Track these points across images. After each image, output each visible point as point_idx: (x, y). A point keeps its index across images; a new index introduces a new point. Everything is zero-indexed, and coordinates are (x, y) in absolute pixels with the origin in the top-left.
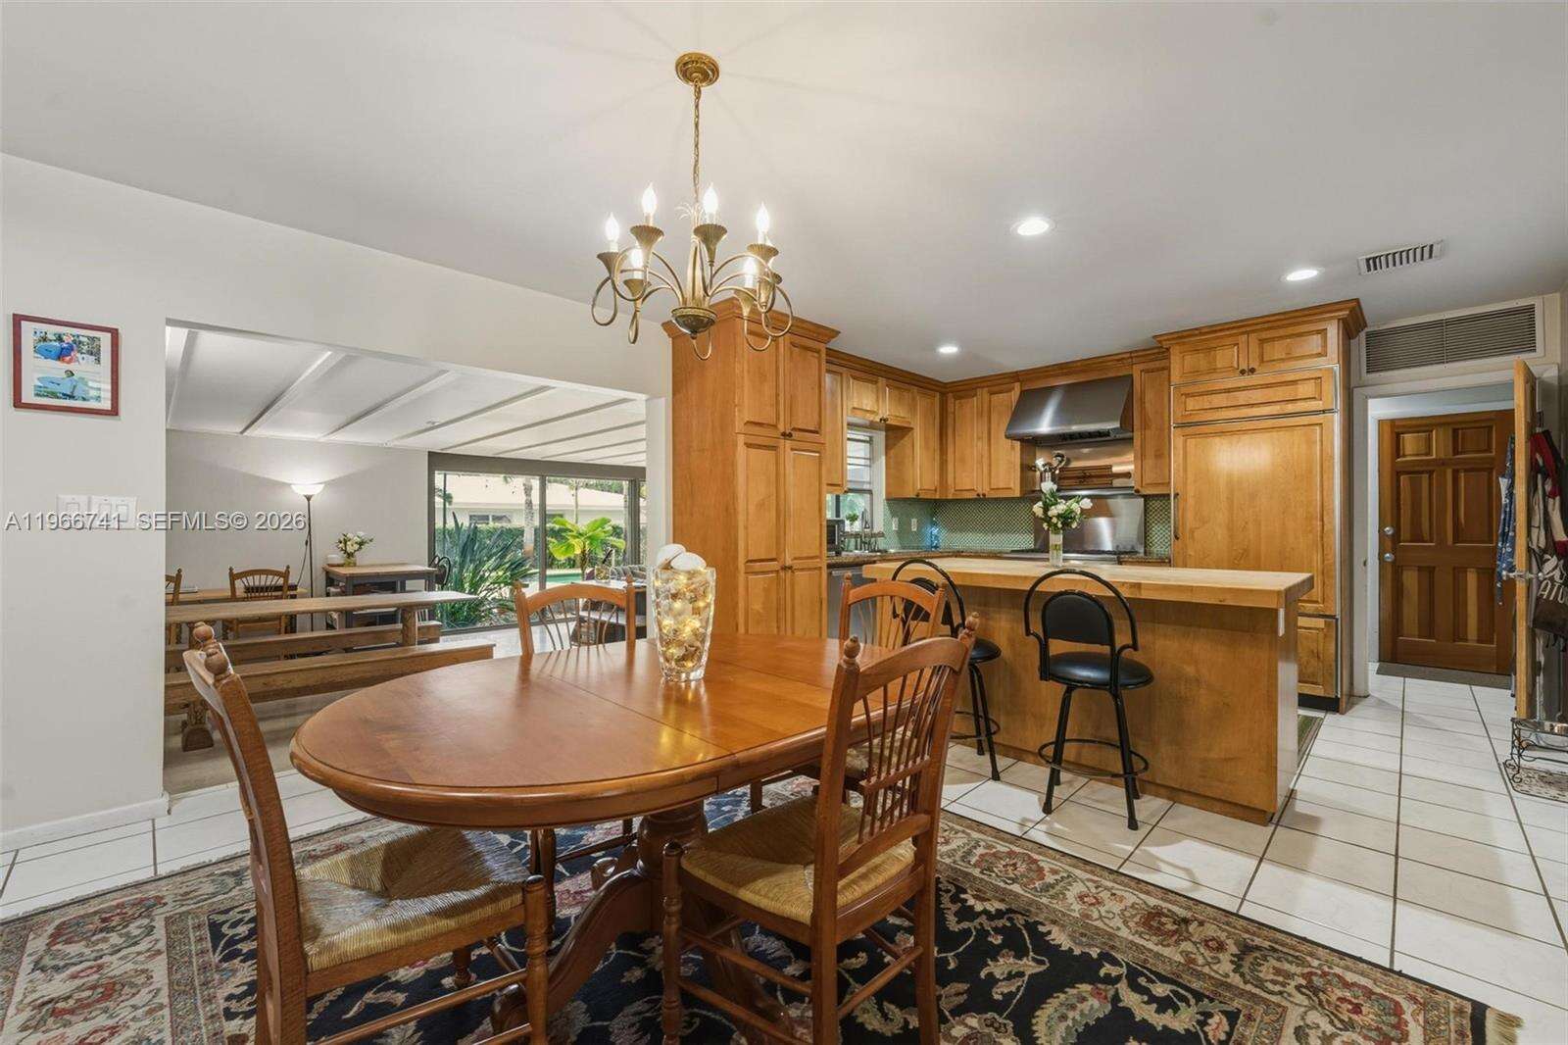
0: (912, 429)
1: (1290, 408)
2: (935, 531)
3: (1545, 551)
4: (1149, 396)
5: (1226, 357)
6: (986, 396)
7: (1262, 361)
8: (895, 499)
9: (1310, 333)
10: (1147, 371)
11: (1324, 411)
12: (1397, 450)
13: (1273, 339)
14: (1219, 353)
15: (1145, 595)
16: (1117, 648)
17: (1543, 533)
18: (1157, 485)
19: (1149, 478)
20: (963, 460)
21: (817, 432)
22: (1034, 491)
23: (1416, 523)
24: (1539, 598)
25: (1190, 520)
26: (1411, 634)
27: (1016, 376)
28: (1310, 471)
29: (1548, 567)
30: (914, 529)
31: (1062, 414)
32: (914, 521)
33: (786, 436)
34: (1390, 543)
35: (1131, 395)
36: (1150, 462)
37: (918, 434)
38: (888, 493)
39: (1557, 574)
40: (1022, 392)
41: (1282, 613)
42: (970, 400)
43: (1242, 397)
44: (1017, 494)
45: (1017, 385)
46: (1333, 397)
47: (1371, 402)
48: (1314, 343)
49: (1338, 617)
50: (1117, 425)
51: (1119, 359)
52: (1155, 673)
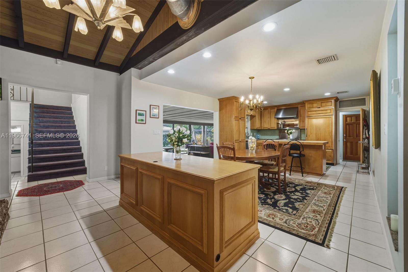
0: (256, 116)
1: (326, 114)
2: (259, 135)
3: (365, 138)
4: (301, 111)
5: (315, 105)
6: (270, 110)
7: (321, 106)
8: (252, 129)
9: (329, 102)
10: (301, 106)
11: (332, 115)
12: (346, 120)
13: (323, 102)
14: (314, 104)
15: (304, 144)
16: (301, 151)
17: (365, 135)
18: (303, 127)
19: (301, 126)
20: (265, 122)
21: (244, 118)
22: (279, 128)
23: (349, 134)
24: (364, 146)
25: (309, 133)
26: (349, 154)
27: (276, 106)
28: (329, 125)
29: (366, 141)
30: (255, 135)
31: (284, 114)
32: (255, 133)
33: (240, 119)
34: (345, 137)
35: (298, 111)
36: (301, 123)
37: (257, 117)
38: (251, 128)
39: (367, 142)
40: (277, 109)
41: (323, 146)
42: (266, 110)
43: (318, 112)
44: (276, 128)
45: (276, 108)
46: (333, 113)
47: (340, 113)
48: (330, 104)
49: (334, 149)
50: (296, 116)
51: (296, 104)
52: (306, 155)
